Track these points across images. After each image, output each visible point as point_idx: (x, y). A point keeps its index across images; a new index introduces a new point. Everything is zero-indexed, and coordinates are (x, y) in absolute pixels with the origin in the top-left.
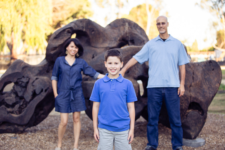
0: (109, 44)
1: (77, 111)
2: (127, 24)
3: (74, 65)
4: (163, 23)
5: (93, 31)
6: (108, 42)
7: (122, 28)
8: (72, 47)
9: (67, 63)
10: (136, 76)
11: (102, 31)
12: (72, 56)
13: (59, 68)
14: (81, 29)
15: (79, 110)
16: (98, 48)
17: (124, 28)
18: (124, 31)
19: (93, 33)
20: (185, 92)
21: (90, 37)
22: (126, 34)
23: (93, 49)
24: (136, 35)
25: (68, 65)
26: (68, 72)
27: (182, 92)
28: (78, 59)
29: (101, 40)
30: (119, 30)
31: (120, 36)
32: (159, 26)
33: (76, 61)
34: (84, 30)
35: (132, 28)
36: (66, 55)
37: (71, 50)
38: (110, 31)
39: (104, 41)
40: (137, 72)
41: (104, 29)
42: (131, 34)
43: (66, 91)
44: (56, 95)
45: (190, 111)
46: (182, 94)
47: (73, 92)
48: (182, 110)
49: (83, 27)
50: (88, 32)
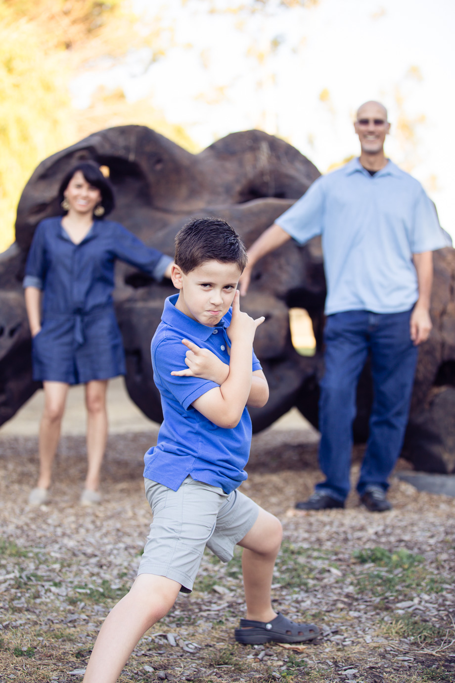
0: (209, 203)
1: (95, 378)
2: (264, 147)
3: (85, 242)
4: (378, 122)
5: (159, 161)
6: (206, 197)
7: (248, 157)
8: (79, 186)
9: (65, 235)
10: (283, 288)
11: (186, 162)
12: (82, 213)
13: (45, 252)
14: (121, 153)
15: (102, 374)
16: (175, 213)
17: (256, 159)
18: (254, 167)
19: (159, 167)
20: (431, 332)
21: (151, 178)
22: (262, 174)
23: (159, 215)
24: (292, 178)
25: (67, 241)
26: (68, 262)
27: (425, 330)
28: (100, 224)
29: (184, 191)
30: (241, 164)
31: (244, 182)
32: (363, 128)
33: (94, 228)
34: (132, 157)
35: (278, 158)
36: (65, 213)
37: (76, 198)
38: (211, 165)
39: (193, 194)
40: (284, 277)
41: (194, 160)
42: (277, 175)
43: (62, 318)
44: (36, 328)
45: (443, 389)
46: (423, 336)
47: (82, 321)
48: (417, 383)
49: (127, 149)
50: (144, 165)
